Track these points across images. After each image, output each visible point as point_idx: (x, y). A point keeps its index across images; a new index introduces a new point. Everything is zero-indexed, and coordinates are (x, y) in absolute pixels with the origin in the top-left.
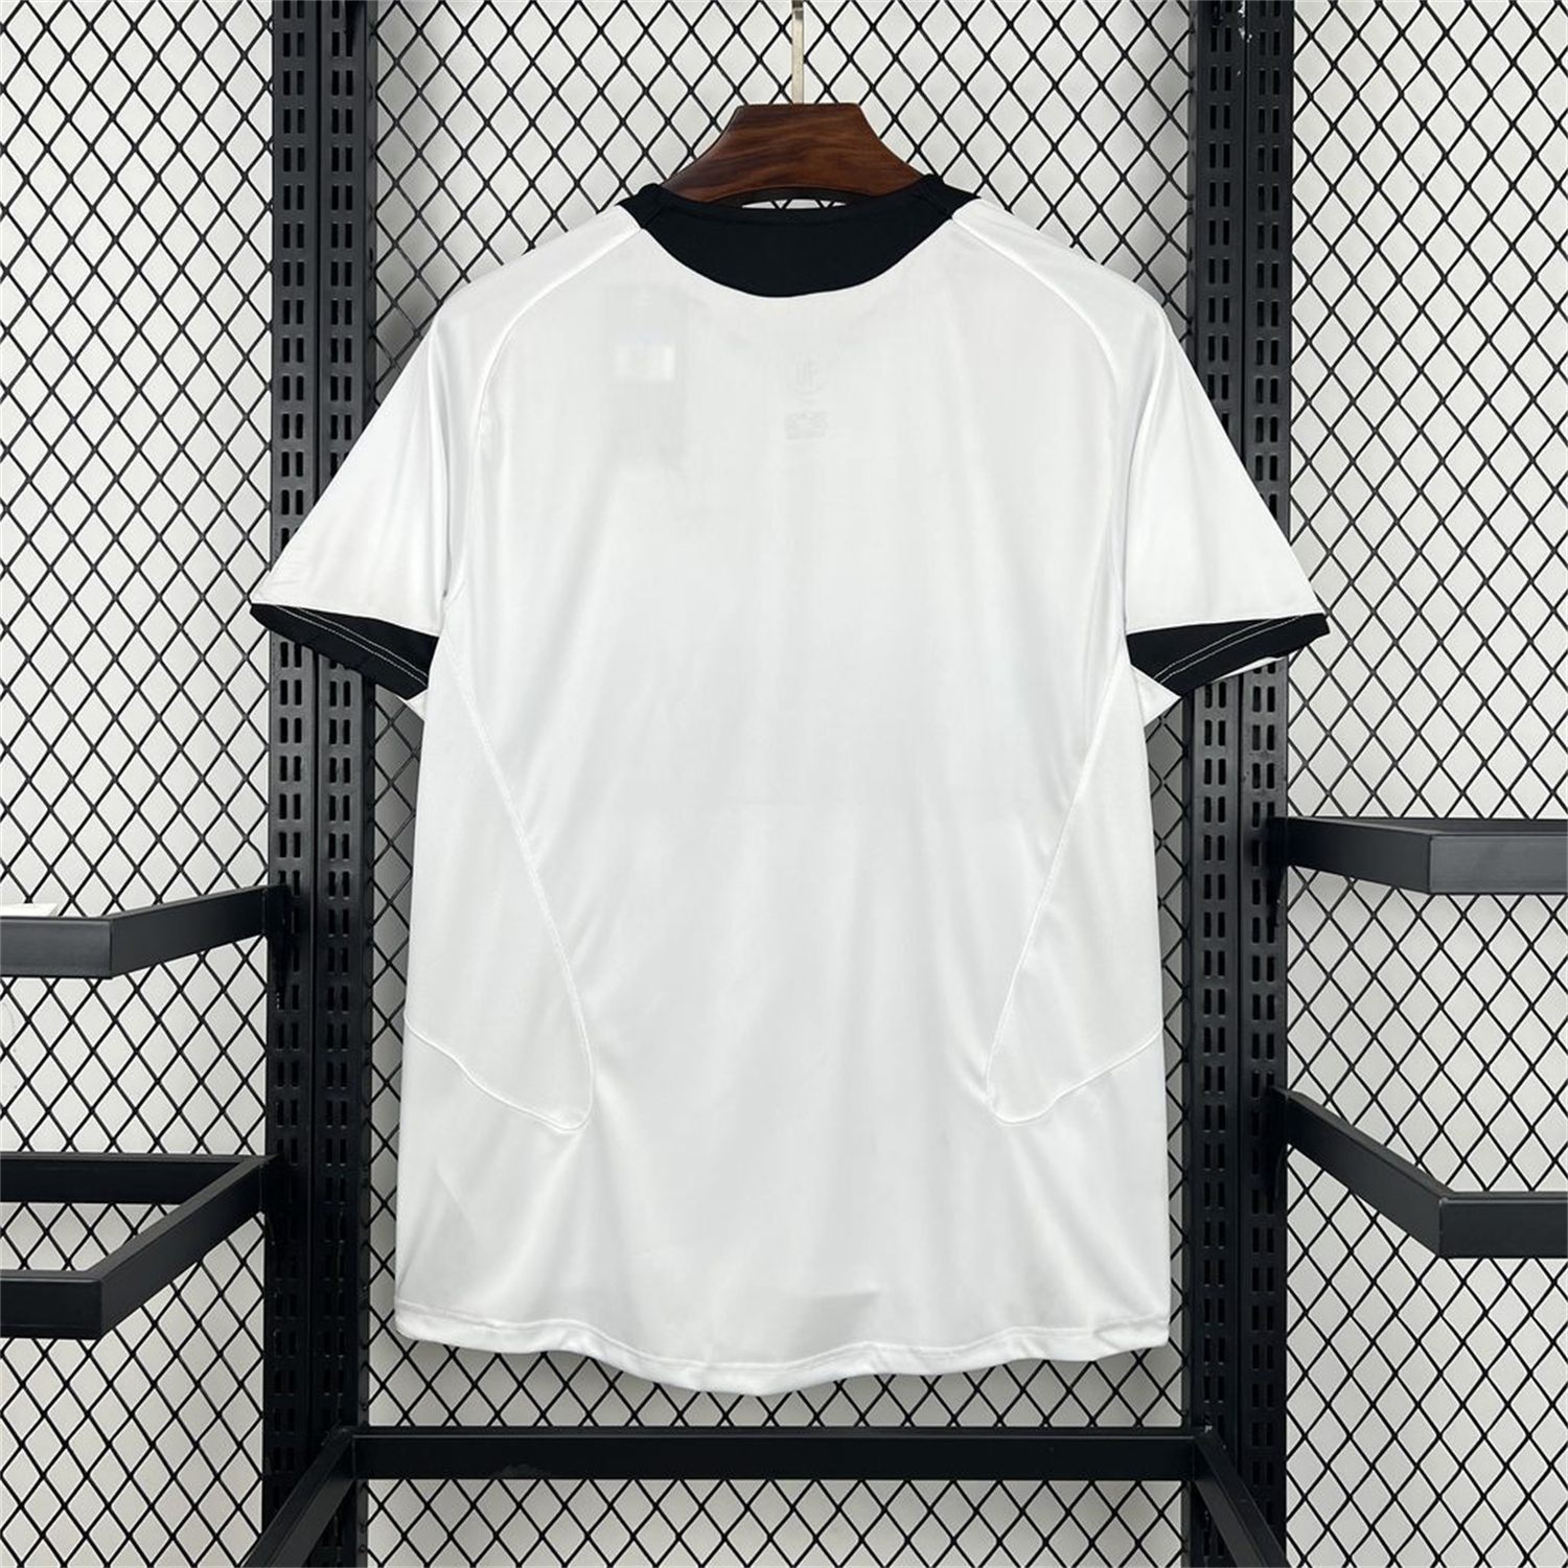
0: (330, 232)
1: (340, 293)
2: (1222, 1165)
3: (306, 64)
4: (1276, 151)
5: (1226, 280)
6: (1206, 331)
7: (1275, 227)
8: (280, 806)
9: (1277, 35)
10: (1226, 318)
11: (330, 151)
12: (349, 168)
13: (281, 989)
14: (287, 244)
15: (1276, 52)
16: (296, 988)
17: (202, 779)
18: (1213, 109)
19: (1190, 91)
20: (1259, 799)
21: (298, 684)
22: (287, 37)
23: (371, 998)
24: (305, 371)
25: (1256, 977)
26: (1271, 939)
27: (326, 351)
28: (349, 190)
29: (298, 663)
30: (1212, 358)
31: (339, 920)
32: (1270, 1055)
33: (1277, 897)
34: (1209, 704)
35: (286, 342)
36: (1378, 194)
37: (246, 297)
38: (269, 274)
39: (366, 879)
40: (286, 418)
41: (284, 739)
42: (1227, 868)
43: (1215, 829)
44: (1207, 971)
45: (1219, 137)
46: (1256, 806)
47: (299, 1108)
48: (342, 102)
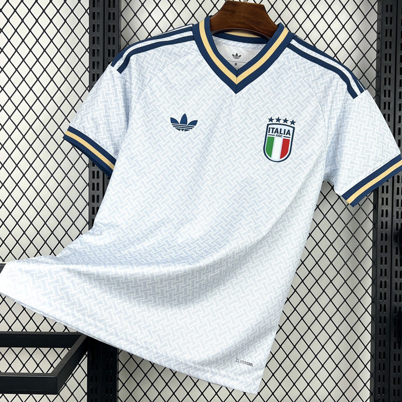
2: (384, 334)
5: (390, 60)
6: (384, 76)
10: (390, 72)
11: (108, 14)
12: (114, 19)
14: (94, 43)
17: (66, 214)
28: (114, 26)
29: (98, 178)
30: (385, 84)
34: (383, 192)
37: (80, 60)
41: (93, 201)
42: (388, 243)
43: (384, 231)
44: (381, 275)
45: (389, 15)
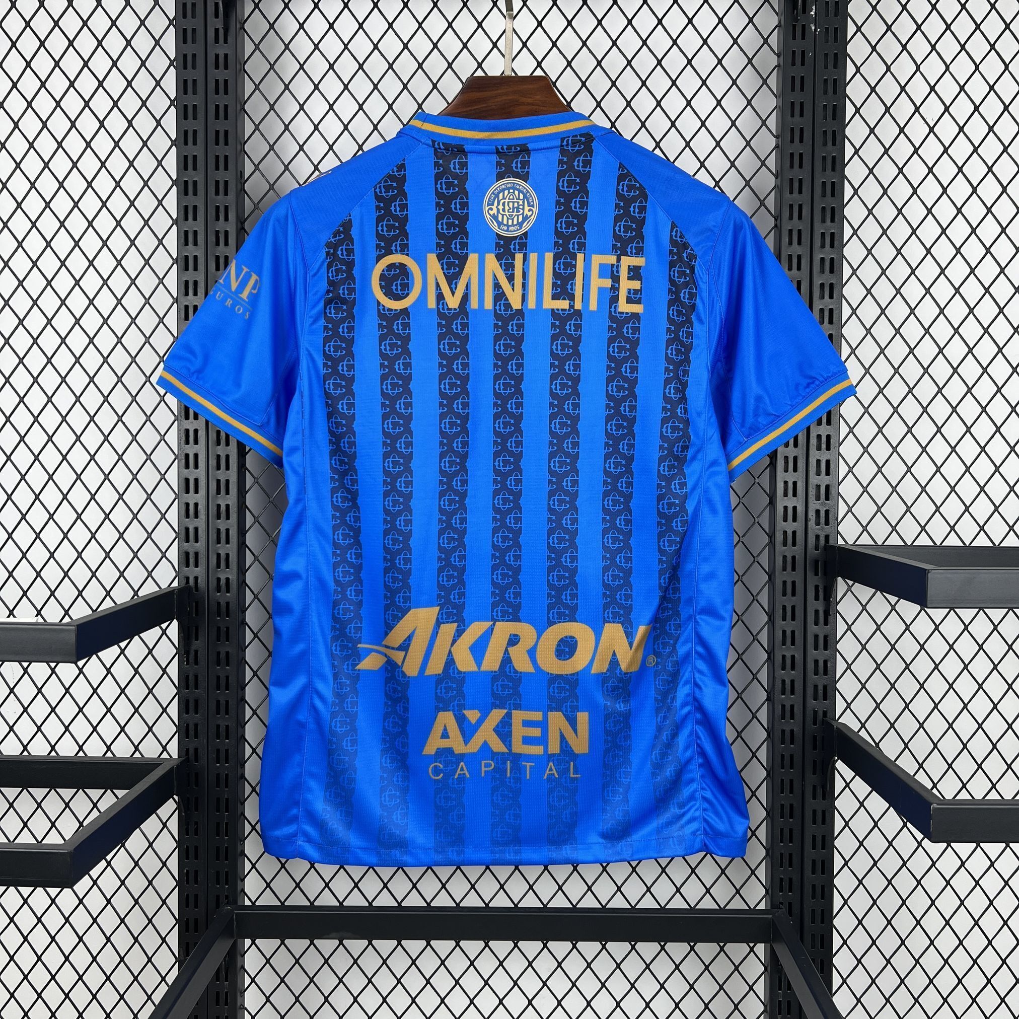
0: (214, 160)
1: (221, 200)
3: (198, 49)
4: (835, 106)
7: (834, 158)
8: (185, 535)
9: (836, 29)
13: (187, 653)
15: (836, 40)
16: (196, 652)
18: (793, 77)
19: (778, 66)
20: (819, 533)
21: (196, 456)
22: (185, 31)
23: (244, 658)
24: (199, 252)
25: (816, 648)
26: (826, 623)
27: (212, 239)
31: (224, 609)
32: (825, 699)
33: (830, 597)
35: (186, 233)
36: (902, 134)
38: (175, 187)
39: (241, 581)
40: (187, 282)
46: (818, 537)
47: (199, 727)
48: (221, 75)
